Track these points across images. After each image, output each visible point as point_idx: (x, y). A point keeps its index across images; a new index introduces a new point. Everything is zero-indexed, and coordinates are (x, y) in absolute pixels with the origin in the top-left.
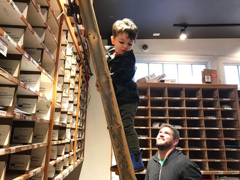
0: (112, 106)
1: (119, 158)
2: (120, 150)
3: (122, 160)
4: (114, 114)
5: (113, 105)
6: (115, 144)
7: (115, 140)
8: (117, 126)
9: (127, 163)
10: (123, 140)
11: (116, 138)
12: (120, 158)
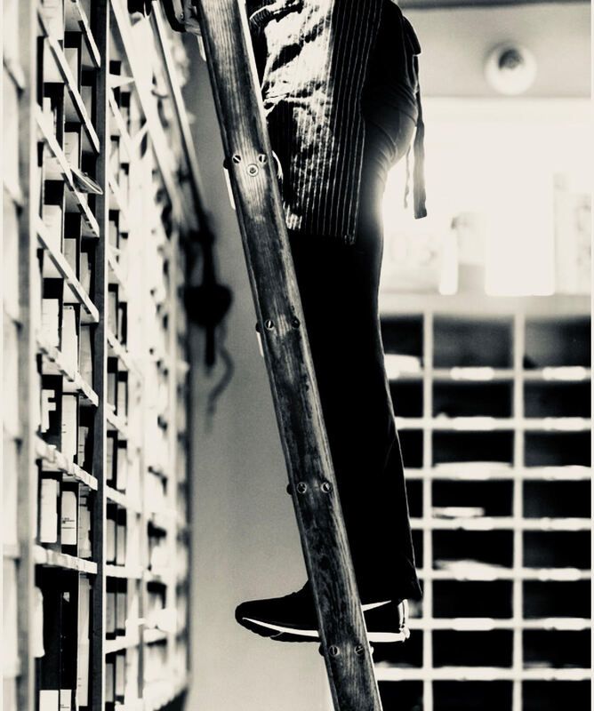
0: (307, 419)
1: (320, 579)
2: (324, 558)
3: (328, 585)
4: (310, 447)
5: (310, 417)
6: (310, 539)
7: (312, 528)
8: (320, 486)
9: (344, 594)
10: (337, 528)
11: (314, 522)
12: (324, 579)
